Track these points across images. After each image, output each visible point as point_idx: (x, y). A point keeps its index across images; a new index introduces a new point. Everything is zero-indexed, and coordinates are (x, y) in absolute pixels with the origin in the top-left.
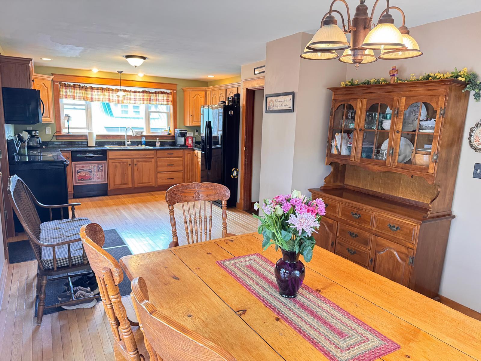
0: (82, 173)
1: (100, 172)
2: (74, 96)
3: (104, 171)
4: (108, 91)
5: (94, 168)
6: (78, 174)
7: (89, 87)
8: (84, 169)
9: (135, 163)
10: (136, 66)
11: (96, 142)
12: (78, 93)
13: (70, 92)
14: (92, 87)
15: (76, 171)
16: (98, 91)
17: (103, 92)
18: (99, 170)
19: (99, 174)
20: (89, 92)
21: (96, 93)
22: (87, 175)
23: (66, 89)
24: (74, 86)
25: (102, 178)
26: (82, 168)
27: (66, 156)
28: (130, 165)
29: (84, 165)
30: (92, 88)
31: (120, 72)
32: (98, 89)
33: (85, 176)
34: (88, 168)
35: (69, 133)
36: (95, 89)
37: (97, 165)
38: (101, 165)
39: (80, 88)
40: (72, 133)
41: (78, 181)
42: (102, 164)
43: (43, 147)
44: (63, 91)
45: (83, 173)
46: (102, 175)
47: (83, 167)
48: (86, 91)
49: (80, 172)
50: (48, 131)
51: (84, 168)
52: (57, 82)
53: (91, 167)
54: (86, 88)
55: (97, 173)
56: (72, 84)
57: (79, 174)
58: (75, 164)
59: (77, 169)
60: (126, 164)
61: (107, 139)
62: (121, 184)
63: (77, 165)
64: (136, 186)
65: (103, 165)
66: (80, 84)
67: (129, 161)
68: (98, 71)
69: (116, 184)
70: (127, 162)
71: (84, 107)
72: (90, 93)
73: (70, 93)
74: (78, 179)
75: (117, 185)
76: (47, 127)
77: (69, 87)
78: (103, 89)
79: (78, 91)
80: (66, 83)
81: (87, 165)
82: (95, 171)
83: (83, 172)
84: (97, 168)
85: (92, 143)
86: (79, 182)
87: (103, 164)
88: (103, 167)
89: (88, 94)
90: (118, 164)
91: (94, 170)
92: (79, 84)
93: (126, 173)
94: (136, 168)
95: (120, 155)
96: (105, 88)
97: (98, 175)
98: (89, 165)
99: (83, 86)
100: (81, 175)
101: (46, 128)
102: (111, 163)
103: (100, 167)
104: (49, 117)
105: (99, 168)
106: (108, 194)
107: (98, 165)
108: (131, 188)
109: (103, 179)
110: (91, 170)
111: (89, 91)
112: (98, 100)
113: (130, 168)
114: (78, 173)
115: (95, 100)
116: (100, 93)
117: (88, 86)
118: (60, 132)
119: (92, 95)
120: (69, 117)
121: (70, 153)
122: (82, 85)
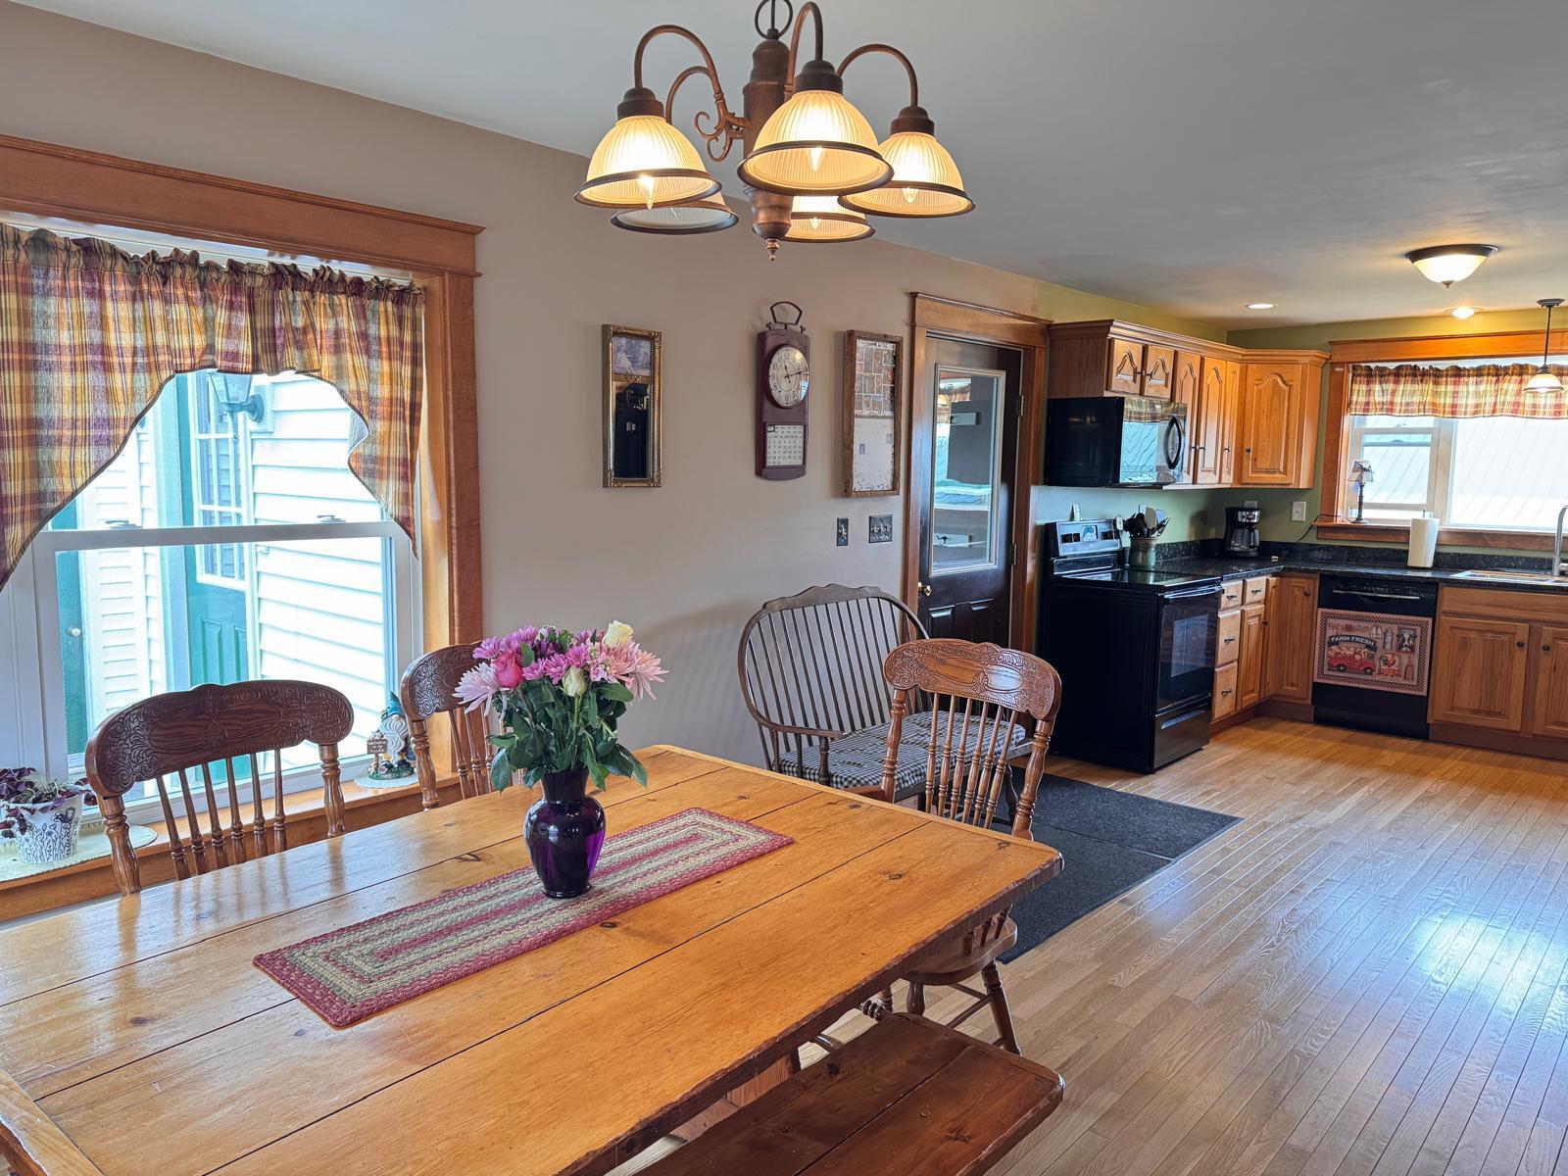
0: (1344, 646)
1: (1406, 652)
2: (1392, 403)
3: (1420, 655)
4: (1519, 378)
5: (1385, 638)
6: (1331, 650)
7: (1447, 370)
8: (1351, 636)
9: (1546, 640)
10: (1448, 284)
11: (1437, 554)
12: (1408, 392)
13: (1379, 392)
14: (1458, 369)
15: (1327, 639)
16: (1479, 379)
17: (1497, 381)
18: (1400, 647)
19: (1400, 658)
20: (1447, 387)
21: (1472, 388)
22: (1358, 657)
23: (1368, 383)
24: (1397, 374)
25: (1409, 675)
26: (1346, 633)
27: (1303, 588)
28: (1520, 645)
29: (1354, 624)
30: (1458, 373)
31: (1549, 304)
32: (1479, 372)
33: (1352, 657)
34: (1366, 635)
35: (1359, 518)
36: (1469, 376)
37: (1395, 629)
38: (1412, 633)
39: (1415, 375)
40: (1370, 520)
41: (1329, 670)
42: (1415, 630)
43: (1273, 557)
44: (1358, 393)
45: (1348, 649)
46: (1410, 665)
47: (1349, 628)
48: (1436, 383)
49: (1337, 643)
50: (1300, 512)
51: (1350, 633)
52: (1341, 364)
53: (1375, 633)
54: (1435, 376)
55: (1393, 655)
56: (1392, 366)
57: (1334, 647)
58: (1325, 617)
59: (1330, 632)
60: (1505, 638)
61: (1486, 545)
62: (1475, 712)
63: (1330, 621)
64: (1538, 729)
65: (1418, 633)
66: (1418, 363)
67: (1522, 632)
68: (1472, 312)
69: (1456, 705)
70: (1514, 634)
71: (1428, 438)
72: (1450, 388)
73: (1383, 395)
74: (1329, 664)
75: (1462, 709)
76: (1297, 500)
77: (1381, 376)
78: (1499, 373)
79: (1409, 387)
80: (1373, 365)
81: (1364, 624)
82: (1388, 646)
83: (1349, 644)
84: (1395, 638)
85: (1423, 555)
86: (1331, 673)
87: (1419, 629)
88: (1418, 640)
89: (1443, 394)
90: (1473, 635)
91: (1385, 643)
92: (1413, 364)
93: (1501, 674)
94: (1546, 661)
95: (1487, 605)
96: (1506, 368)
97: (1397, 663)
98: (1370, 625)
99: (1427, 368)
100: (1340, 653)
101: (1295, 503)
102: (1447, 630)
103: (1407, 636)
104: (1285, 473)
105: (1404, 641)
106: (1430, 738)
107: (1400, 629)
108: (1516, 732)
109: (1413, 679)
110: (1375, 642)
111: (1447, 382)
112: (1475, 413)
113: (1520, 656)
114: (1331, 644)
115: (1465, 413)
116: (1487, 385)
117: (1442, 365)
118: (1331, 516)
119: (1455, 394)
120: (1365, 470)
121: (1315, 579)
122: (1423, 365)
